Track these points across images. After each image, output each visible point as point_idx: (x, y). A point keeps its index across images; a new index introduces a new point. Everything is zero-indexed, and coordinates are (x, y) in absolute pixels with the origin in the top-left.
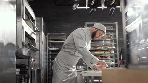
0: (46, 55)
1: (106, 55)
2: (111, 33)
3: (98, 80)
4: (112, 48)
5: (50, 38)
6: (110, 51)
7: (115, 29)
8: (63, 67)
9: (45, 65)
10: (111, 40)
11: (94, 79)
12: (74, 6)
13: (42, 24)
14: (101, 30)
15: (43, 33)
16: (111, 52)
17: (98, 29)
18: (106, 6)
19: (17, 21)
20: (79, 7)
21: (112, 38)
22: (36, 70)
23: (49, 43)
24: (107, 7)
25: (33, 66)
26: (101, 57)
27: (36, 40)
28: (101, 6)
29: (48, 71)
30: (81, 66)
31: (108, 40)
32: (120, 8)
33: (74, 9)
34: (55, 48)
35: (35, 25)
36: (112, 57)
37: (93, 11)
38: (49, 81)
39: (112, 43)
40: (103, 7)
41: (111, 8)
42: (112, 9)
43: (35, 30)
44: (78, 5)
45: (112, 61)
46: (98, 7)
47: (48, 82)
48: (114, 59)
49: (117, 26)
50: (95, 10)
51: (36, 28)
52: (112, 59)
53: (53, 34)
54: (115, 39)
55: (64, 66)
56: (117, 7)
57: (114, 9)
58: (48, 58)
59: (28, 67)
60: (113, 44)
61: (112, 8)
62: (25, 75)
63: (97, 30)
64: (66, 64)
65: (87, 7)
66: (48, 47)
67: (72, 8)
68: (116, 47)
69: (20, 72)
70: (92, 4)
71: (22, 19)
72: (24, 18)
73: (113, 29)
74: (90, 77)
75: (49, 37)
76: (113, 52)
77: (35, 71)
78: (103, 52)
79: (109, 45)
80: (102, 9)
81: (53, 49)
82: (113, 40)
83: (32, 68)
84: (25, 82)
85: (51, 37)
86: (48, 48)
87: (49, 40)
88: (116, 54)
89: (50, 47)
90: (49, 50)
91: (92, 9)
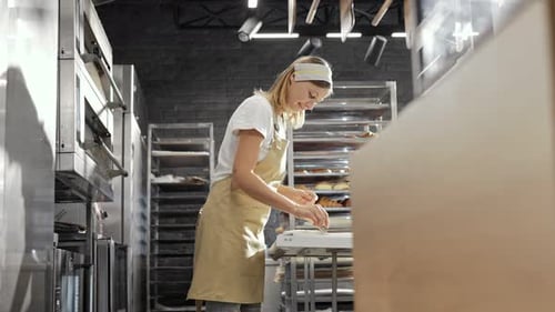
0: (143, 203)
2: (373, 121)
5: (157, 143)
7: (386, 105)
9: (140, 238)
12: (245, 28)
13: (133, 89)
15: (134, 122)
18: (358, 32)
19: (59, 59)
20: (260, 31)
22: (112, 242)
24: (359, 35)
25: (101, 230)
26: (339, 201)
28: (339, 31)
32: (404, 39)
33: (244, 39)
34: (174, 177)
37: (311, 47)
40: (346, 32)
41: (375, 39)
42: (379, 43)
43: (112, 100)
44: (259, 25)
46: (328, 36)
50: (318, 44)
56: (394, 35)
57: (385, 40)
58: (148, 213)
61: (378, 40)
65: (291, 35)
66: (152, 172)
67: (237, 34)
70: (310, 19)
73: (380, 106)
77: (109, 245)
80: (343, 40)
83: (100, 236)
86: (151, 176)
89: (157, 175)
90: (153, 185)
91: (308, 42)
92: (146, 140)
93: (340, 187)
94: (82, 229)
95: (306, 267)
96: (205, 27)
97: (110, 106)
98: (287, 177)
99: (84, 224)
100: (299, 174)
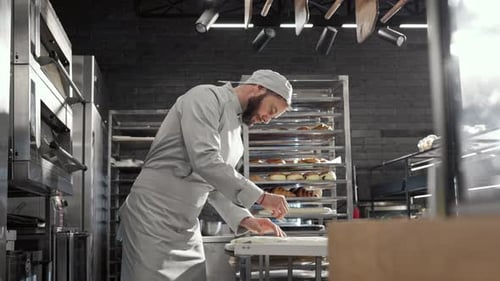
0: (104, 185)
1: (308, 185)
2: (325, 113)
3: (286, 271)
4: (328, 162)
5: (117, 128)
6: (323, 173)
7: (338, 98)
8: (158, 223)
9: (100, 220)
10: (326, 137)
11: (271, 265)
12: (202, 19)
13: (94, 79)
14: (278, 96)
15: (94, 111)
16: (328, 177)
17: (268, 90)
18: (309, 22)
19: (12, 64)
20: (217, 22)
21: (330, 128)
22: (72, 234)
23: (114, 143)
24: (311, 26)
25: (61, 221)
26: (291, 190)
27: (74, 133)
28: (293, 22)
29: (111, 241)
30: (220, 223)
31: (317, 137)
32: (355, 29)
33: (202, 30)
34: (134, 161)
35: (71, 78)
36: (327, 193)
37: (265, 37)
38: (111, 273)
39: (327, 145)
40: (301, 23)
41: (326, 30)
42: (330, 33)
43: (71, 96)
44: (216, 17)
45: (329, 206)
46: (282, 26)
47: (109, 276)
48: (334, 199)
49: (346, 89)
50: (272, 34)
51: (74, 89)
52: (328, 200)
53: (130, 112)
54: (340, 131)
55: (160, 219)
56: (344, 26)
57: (335, 30)
58: (109, 195)
59: (43, 225)
60: (332, 147)
61: (328, 30)
62: (34, 252)
63: (262, 92)
64: (166, 213)
65: (246, 25)
66: (112, 156)
67: (195, 25)
68: (343, 160)
69: (16, 242)
70: (265, 12)
71: (31, 56)
72: (38, 54)
73: (332, 98)
74: (255, 259)
75: (115, 124)
76: (333, 175)
77: (68, 237)
78: (301, 177)
79: (319, 152)
80: (298, 32)
81: (129, 163)
82: (331, 136)
83: (59, 229)
84: (35, 277)
85: (119, 123)
86: (111, 160)
87: (115, 133)
88: (342, 181)
89: (118, 159)
90: (114, 169)
91: (263, 32)
92: (107, 125)
93: (294, 177)
94: (41, 222)
95: (261, 259)
96: (163, 15)
97: (69, 101)
98: (242, 167)
99: (43, 217)
100: (254, 165)
